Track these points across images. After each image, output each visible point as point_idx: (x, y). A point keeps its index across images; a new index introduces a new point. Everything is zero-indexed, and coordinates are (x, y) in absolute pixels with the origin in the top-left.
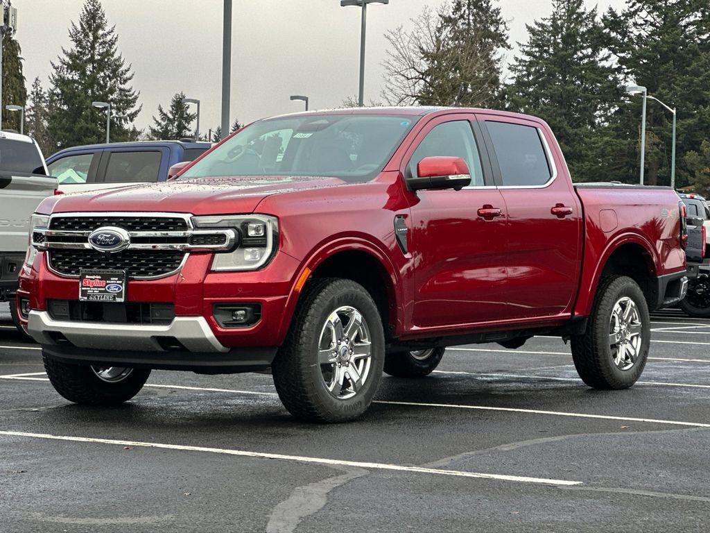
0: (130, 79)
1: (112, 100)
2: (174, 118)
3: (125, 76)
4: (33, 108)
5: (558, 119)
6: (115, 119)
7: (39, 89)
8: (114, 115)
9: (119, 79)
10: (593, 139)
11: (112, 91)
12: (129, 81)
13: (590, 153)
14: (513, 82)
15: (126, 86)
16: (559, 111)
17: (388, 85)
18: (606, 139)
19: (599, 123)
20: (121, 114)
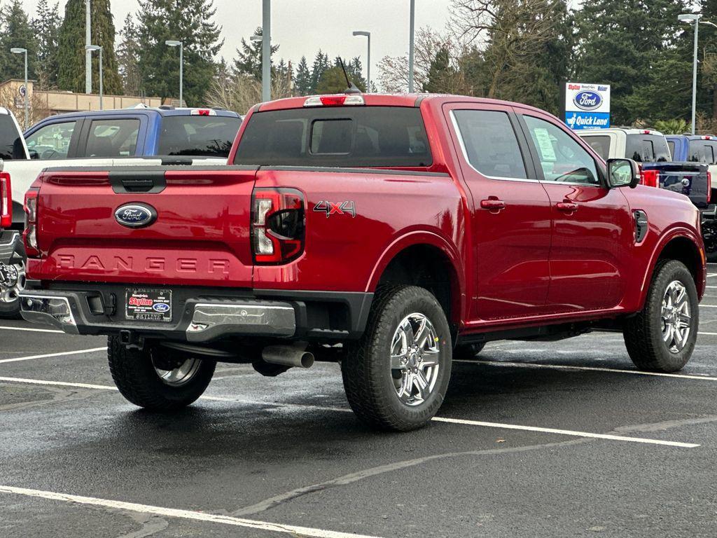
0: (212, 14)
1: (196, 35)
2: (257, 51)
3: (207, 12)
4: (126, 43)
5: (625, 43)
6: (200, 54)
7: (131, 24)
8: (198, 49)
9: (202, 14)
10: (659, 62)
11: (195, 27)
12: (212, 16)
13: (655, 76)
14: (581, 7)
15: (209, 21)
16: (627, 35)
17: (453, 17)
18: (671, 62)
19: (666, 46)
20: (204, 48)
